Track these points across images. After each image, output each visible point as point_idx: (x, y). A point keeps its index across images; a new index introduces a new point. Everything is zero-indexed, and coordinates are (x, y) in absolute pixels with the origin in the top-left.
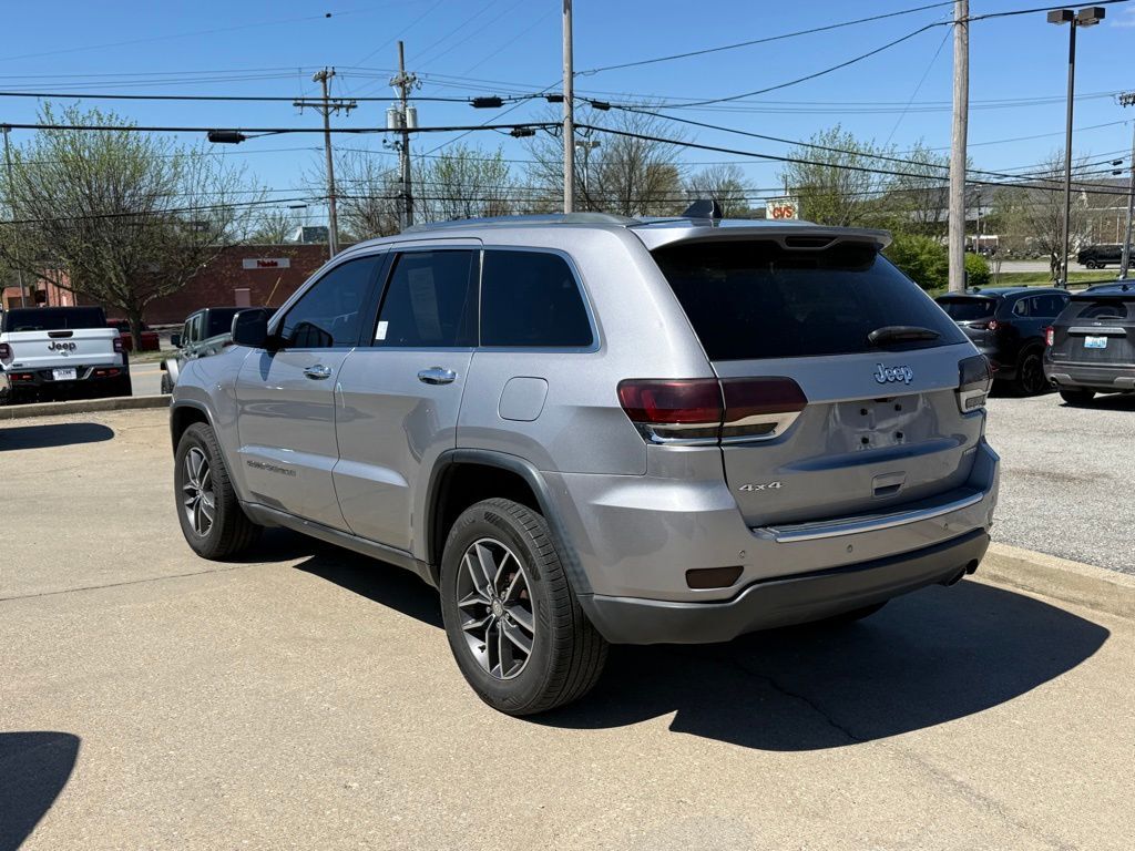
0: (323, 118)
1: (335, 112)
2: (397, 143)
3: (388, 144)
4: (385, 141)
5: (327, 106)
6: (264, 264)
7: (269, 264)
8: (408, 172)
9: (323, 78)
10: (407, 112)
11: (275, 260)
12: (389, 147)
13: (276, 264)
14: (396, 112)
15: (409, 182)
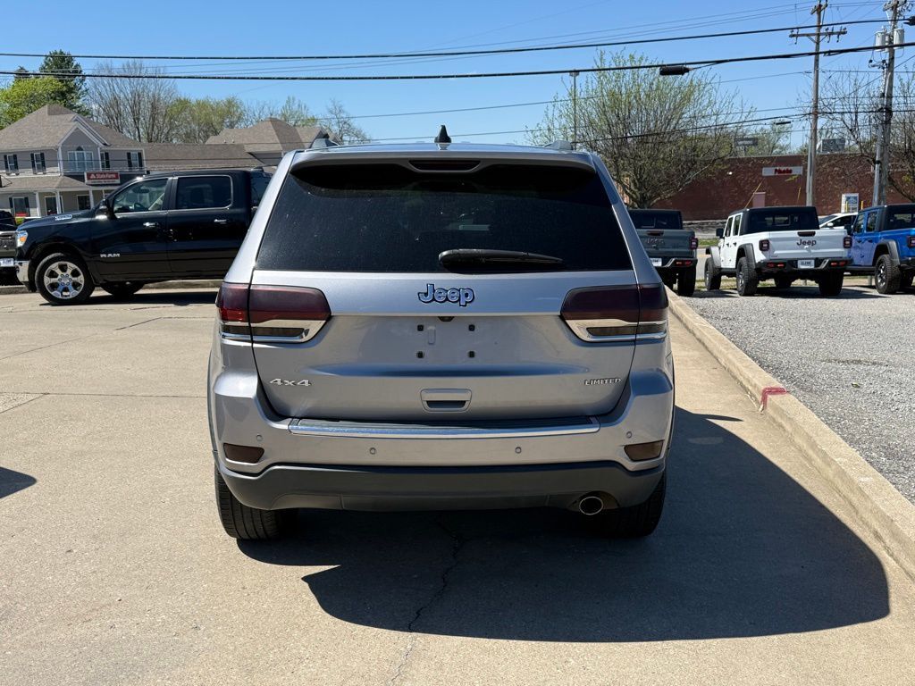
0: (814, 45)
1: (827, 39)
2: (884, 61)
3: (873, 63)
4: (871, 61)
5: (819, 35)
6: (780, 171)
7: (784, 172)
8: (891, 87)
9: (819, 9)
10: (895, 32)
11: (789, 168)
12: (874, 66)
13: (790, 171)
14: (885, 34)
15: (890, 97)
